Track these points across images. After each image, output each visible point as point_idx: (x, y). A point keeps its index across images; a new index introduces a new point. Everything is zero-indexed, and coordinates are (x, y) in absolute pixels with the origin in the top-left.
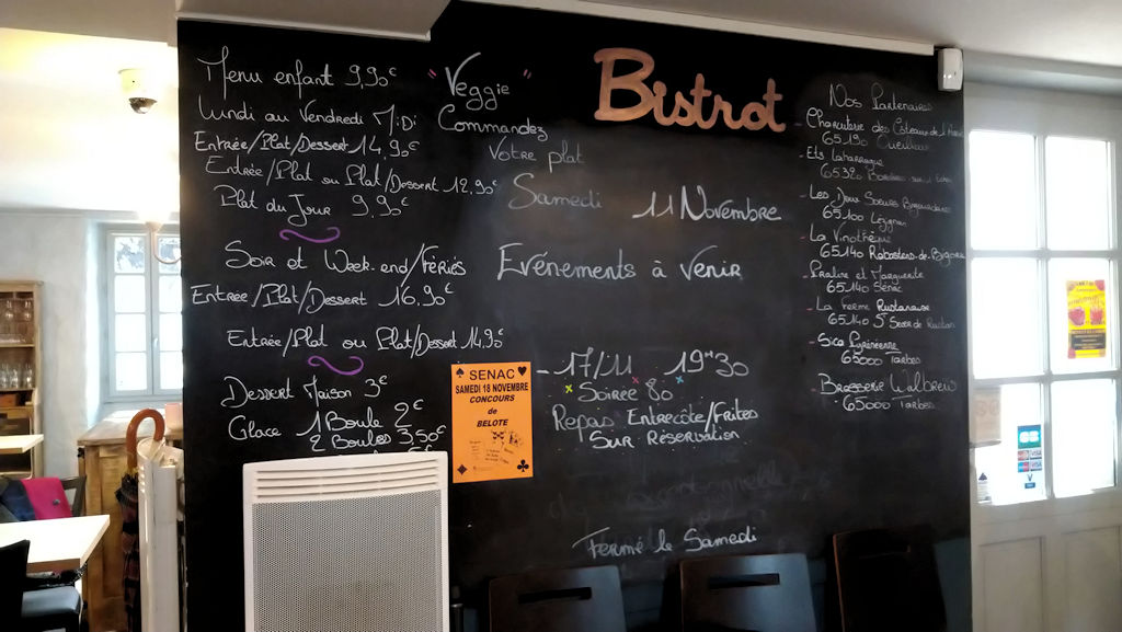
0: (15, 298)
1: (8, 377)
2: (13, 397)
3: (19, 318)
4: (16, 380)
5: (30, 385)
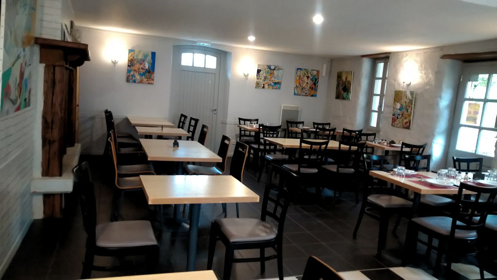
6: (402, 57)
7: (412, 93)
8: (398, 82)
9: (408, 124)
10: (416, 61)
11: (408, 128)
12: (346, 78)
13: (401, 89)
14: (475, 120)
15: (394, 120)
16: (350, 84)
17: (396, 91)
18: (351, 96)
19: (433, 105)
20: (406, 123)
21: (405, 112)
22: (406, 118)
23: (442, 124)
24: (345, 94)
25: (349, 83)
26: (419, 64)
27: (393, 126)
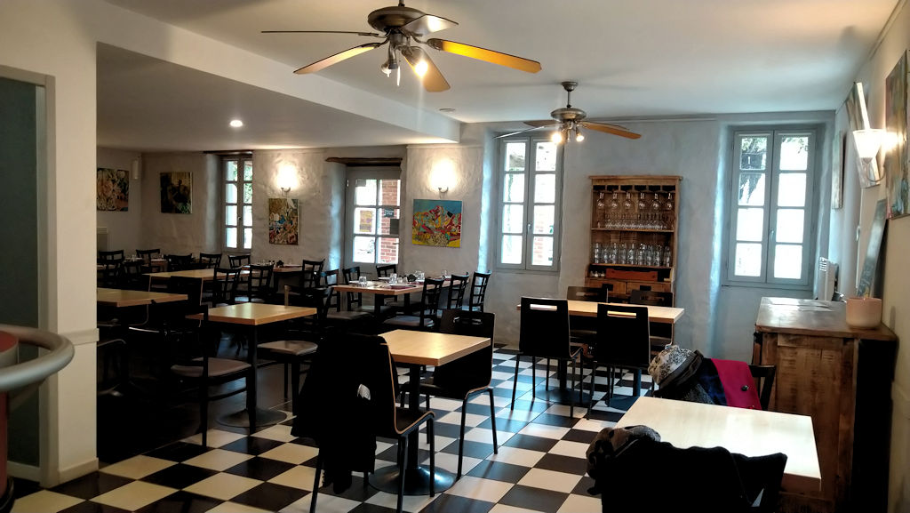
0: (661, 191)
1: (652, 257)
2: (656, 273)
3: (662, 207)
4: (658, 259)
5: (668, 265)
6: (273, 157)
7: (295, 201)
8: (270, 187)
9: (295, 239)
10: (293, 162)
11: (295, 243)
12: (180, 182)
13: (277, 197)
14: (369, 228)
15: (272, 236)
16: (189, 192)
17: (270, 200)
18: (191, 207)
19: (325, 215)
20: (291, 238)
21: (289, 225)
22: (290, 232)
23: (336, 235)
24: (180, 206)
25: (186, 189)
26: (298, 167)
27: (274, 243)
